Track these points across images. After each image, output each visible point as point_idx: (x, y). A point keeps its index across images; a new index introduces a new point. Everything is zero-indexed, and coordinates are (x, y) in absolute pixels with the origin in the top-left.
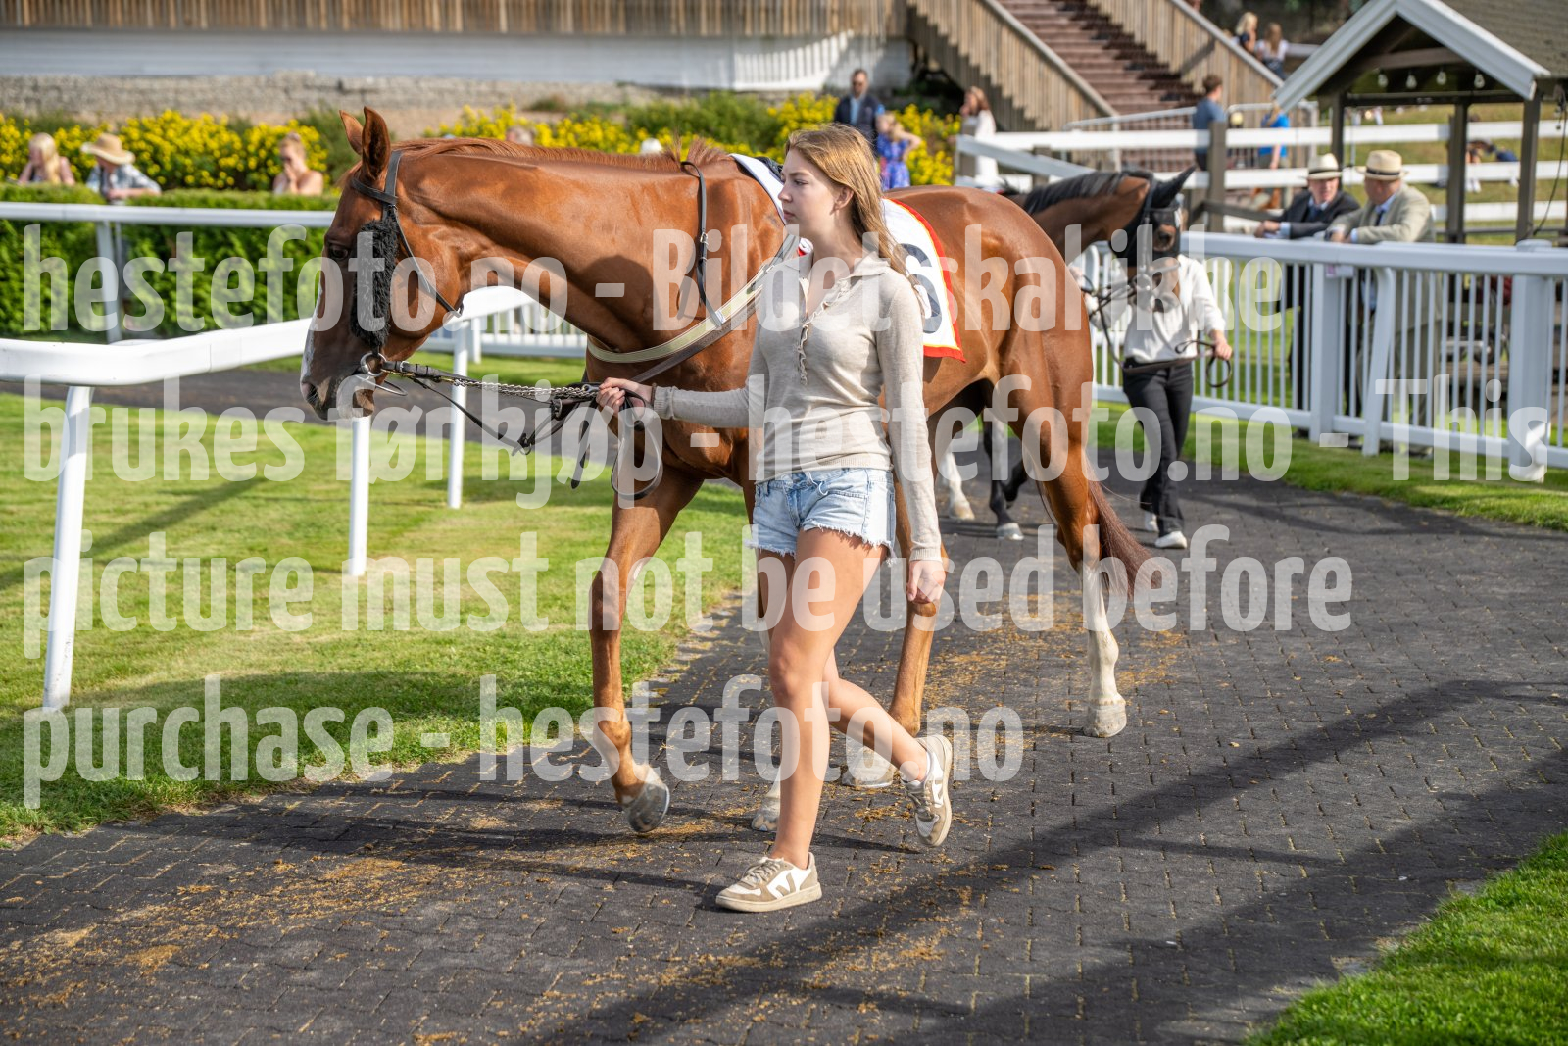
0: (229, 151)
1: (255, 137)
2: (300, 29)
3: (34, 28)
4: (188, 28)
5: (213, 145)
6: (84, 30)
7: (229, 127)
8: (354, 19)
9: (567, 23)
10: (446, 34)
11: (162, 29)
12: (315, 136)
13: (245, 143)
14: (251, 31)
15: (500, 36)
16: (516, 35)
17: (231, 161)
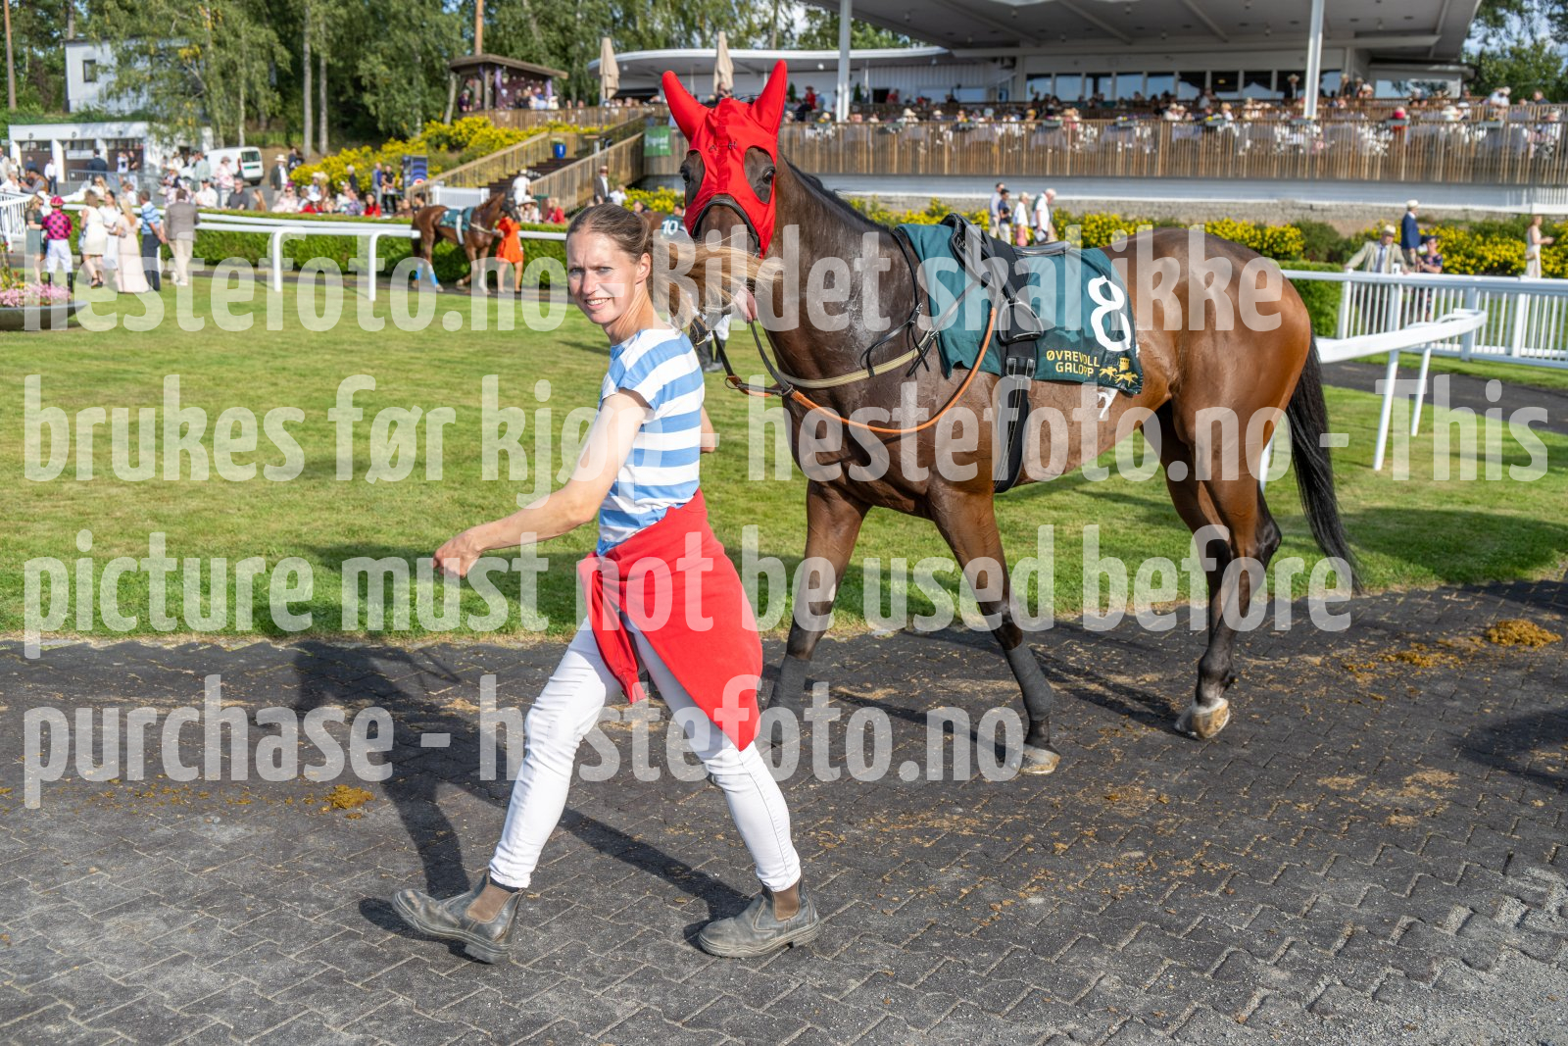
0: (1253, 239)
1: (1268, 233)
2: (1294, 179)
3: (1163, 178)
4: (1237, 178)
5: (1246, 236)
6: (1185, 178)
7: (1255, 228)
8: (1322, 173)
9: (1439, 177)
10: (1371, 181)
11: (1224, 178)
12: (1298, 232)
13: (1263, 235)
14: (1269, 179)
15: (1400, 183)
16: (1409, 183)
17: (1255, 244)
